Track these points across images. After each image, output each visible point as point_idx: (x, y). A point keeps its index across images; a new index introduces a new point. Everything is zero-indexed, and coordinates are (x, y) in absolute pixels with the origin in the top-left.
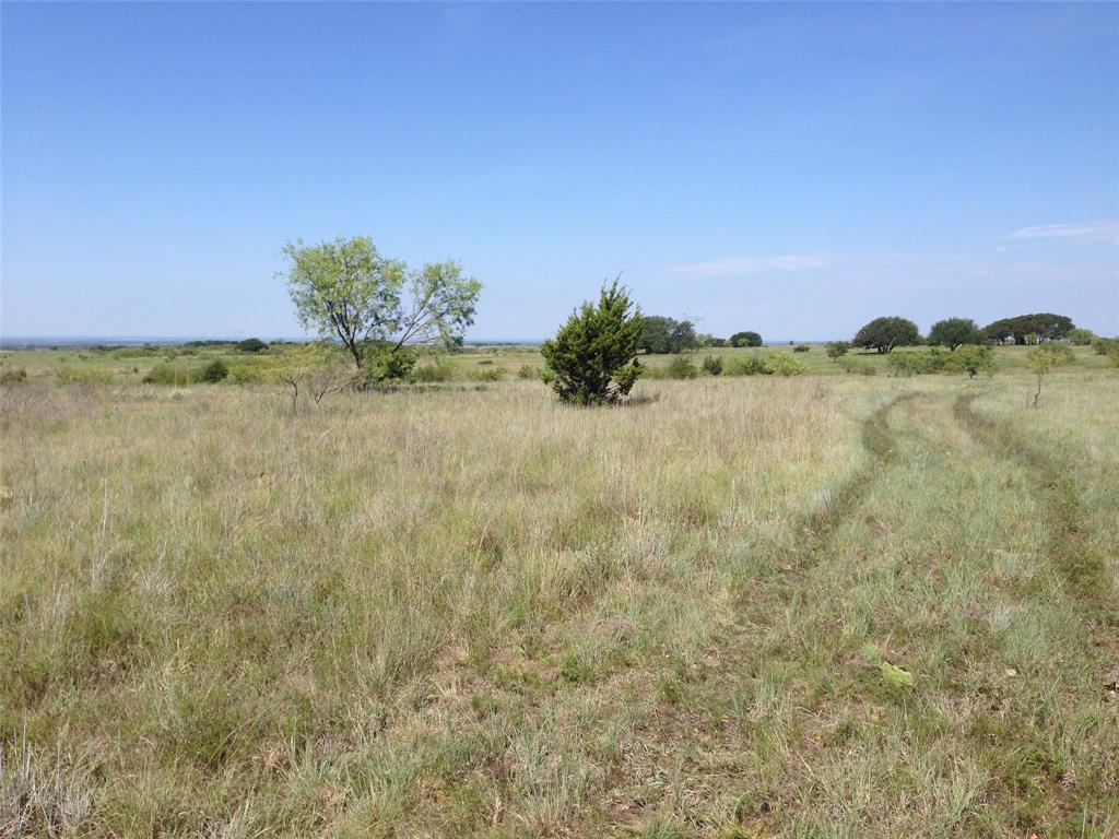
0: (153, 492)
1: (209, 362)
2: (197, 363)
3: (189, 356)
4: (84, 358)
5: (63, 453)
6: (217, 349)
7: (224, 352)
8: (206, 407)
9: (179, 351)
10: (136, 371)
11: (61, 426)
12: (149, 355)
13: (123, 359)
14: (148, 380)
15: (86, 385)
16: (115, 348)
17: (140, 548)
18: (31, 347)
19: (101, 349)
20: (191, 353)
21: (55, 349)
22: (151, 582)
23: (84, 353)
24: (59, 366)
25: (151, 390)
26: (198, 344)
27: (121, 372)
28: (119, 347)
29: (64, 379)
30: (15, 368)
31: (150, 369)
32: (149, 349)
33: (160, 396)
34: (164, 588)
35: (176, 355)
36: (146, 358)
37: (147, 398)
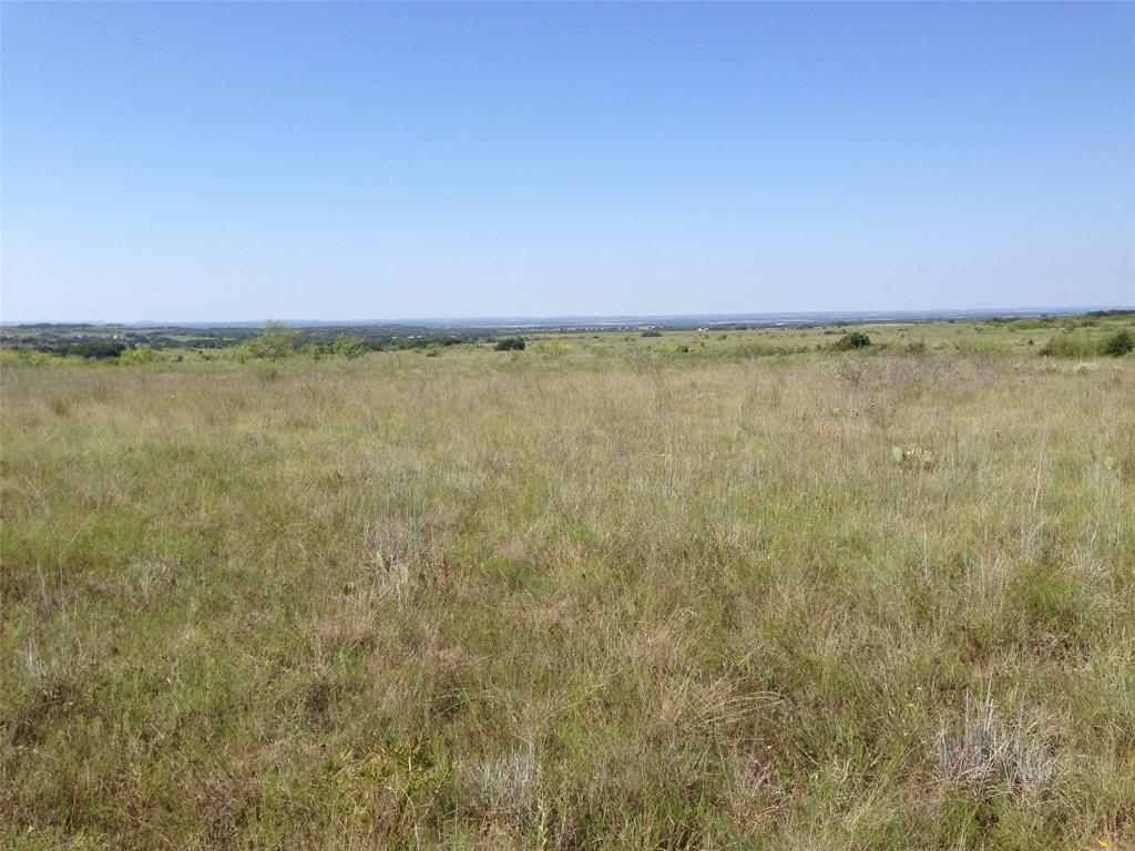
0: (1071, 469)
1: (1112, 334)
2: (1098, 335)
3: (1088, 327)
4: (979, 330)
5: (975, 424)
6: (1121, 319)
7: (1129, 323)
8: (1117, 381)
9: (1078, 322)
10: (1031, 343)
11: (967, 397)
12: (1046, 327)
13: (1019, 331)
14: (1046, 352)
15: (985, 356)
16: (1011, 320)
17: (1066, 525)
18: (930, 321)
19: (997, 321)
20: (1092, 324)
21: (952, 321)
22: (1082, 562)
23: (980, 326)
24: (958, 339)
25: (1053, 363)
26: (1100, 314)
27: (1017, 344)
28: (1015, 319)
29: (963, 351)
30: (916, 340)
31: (1047, 341)
32: (1046, 321)
33: (1064, 370)
34: (1098, 570)
35: (1075, 327)
36: (1044, 330)
37: (1050, 371)
